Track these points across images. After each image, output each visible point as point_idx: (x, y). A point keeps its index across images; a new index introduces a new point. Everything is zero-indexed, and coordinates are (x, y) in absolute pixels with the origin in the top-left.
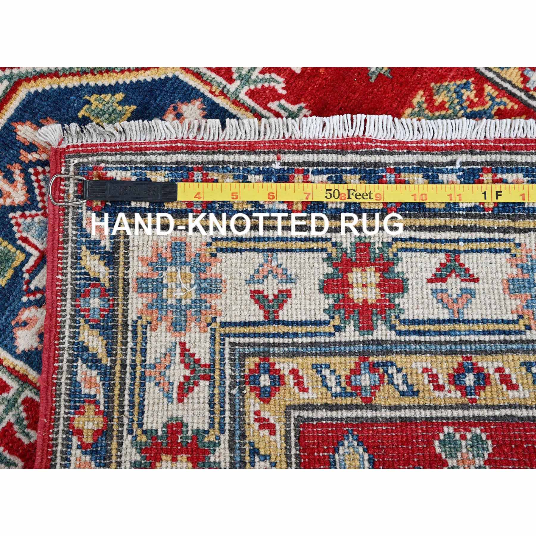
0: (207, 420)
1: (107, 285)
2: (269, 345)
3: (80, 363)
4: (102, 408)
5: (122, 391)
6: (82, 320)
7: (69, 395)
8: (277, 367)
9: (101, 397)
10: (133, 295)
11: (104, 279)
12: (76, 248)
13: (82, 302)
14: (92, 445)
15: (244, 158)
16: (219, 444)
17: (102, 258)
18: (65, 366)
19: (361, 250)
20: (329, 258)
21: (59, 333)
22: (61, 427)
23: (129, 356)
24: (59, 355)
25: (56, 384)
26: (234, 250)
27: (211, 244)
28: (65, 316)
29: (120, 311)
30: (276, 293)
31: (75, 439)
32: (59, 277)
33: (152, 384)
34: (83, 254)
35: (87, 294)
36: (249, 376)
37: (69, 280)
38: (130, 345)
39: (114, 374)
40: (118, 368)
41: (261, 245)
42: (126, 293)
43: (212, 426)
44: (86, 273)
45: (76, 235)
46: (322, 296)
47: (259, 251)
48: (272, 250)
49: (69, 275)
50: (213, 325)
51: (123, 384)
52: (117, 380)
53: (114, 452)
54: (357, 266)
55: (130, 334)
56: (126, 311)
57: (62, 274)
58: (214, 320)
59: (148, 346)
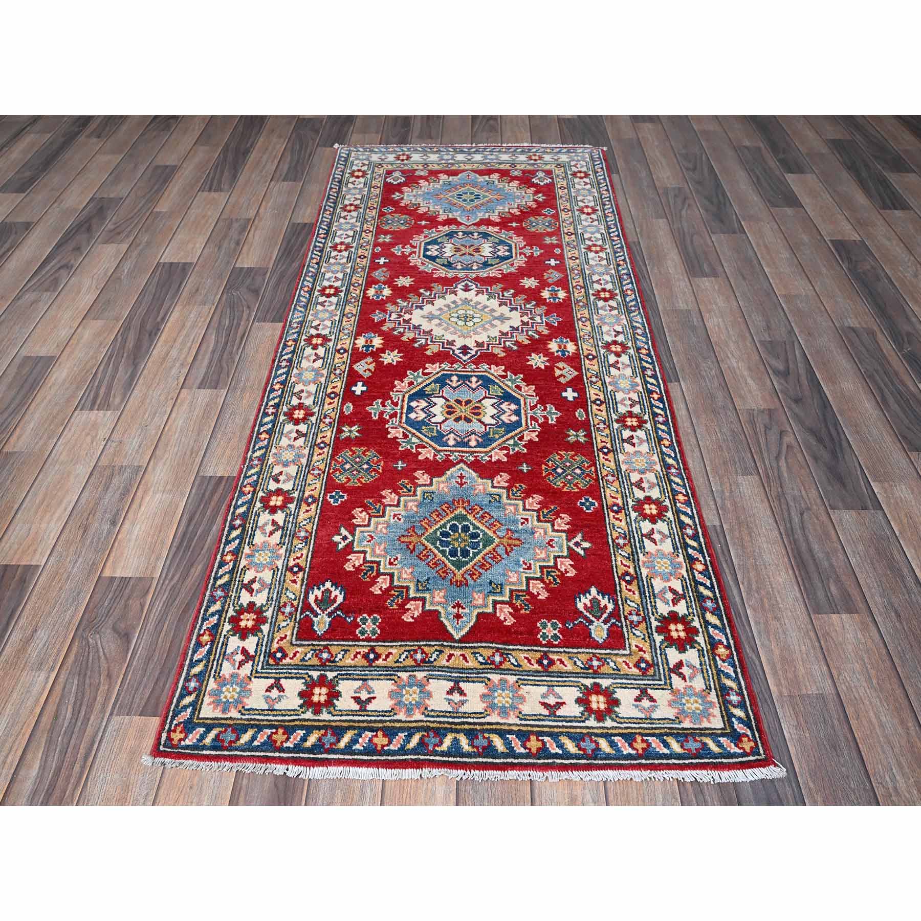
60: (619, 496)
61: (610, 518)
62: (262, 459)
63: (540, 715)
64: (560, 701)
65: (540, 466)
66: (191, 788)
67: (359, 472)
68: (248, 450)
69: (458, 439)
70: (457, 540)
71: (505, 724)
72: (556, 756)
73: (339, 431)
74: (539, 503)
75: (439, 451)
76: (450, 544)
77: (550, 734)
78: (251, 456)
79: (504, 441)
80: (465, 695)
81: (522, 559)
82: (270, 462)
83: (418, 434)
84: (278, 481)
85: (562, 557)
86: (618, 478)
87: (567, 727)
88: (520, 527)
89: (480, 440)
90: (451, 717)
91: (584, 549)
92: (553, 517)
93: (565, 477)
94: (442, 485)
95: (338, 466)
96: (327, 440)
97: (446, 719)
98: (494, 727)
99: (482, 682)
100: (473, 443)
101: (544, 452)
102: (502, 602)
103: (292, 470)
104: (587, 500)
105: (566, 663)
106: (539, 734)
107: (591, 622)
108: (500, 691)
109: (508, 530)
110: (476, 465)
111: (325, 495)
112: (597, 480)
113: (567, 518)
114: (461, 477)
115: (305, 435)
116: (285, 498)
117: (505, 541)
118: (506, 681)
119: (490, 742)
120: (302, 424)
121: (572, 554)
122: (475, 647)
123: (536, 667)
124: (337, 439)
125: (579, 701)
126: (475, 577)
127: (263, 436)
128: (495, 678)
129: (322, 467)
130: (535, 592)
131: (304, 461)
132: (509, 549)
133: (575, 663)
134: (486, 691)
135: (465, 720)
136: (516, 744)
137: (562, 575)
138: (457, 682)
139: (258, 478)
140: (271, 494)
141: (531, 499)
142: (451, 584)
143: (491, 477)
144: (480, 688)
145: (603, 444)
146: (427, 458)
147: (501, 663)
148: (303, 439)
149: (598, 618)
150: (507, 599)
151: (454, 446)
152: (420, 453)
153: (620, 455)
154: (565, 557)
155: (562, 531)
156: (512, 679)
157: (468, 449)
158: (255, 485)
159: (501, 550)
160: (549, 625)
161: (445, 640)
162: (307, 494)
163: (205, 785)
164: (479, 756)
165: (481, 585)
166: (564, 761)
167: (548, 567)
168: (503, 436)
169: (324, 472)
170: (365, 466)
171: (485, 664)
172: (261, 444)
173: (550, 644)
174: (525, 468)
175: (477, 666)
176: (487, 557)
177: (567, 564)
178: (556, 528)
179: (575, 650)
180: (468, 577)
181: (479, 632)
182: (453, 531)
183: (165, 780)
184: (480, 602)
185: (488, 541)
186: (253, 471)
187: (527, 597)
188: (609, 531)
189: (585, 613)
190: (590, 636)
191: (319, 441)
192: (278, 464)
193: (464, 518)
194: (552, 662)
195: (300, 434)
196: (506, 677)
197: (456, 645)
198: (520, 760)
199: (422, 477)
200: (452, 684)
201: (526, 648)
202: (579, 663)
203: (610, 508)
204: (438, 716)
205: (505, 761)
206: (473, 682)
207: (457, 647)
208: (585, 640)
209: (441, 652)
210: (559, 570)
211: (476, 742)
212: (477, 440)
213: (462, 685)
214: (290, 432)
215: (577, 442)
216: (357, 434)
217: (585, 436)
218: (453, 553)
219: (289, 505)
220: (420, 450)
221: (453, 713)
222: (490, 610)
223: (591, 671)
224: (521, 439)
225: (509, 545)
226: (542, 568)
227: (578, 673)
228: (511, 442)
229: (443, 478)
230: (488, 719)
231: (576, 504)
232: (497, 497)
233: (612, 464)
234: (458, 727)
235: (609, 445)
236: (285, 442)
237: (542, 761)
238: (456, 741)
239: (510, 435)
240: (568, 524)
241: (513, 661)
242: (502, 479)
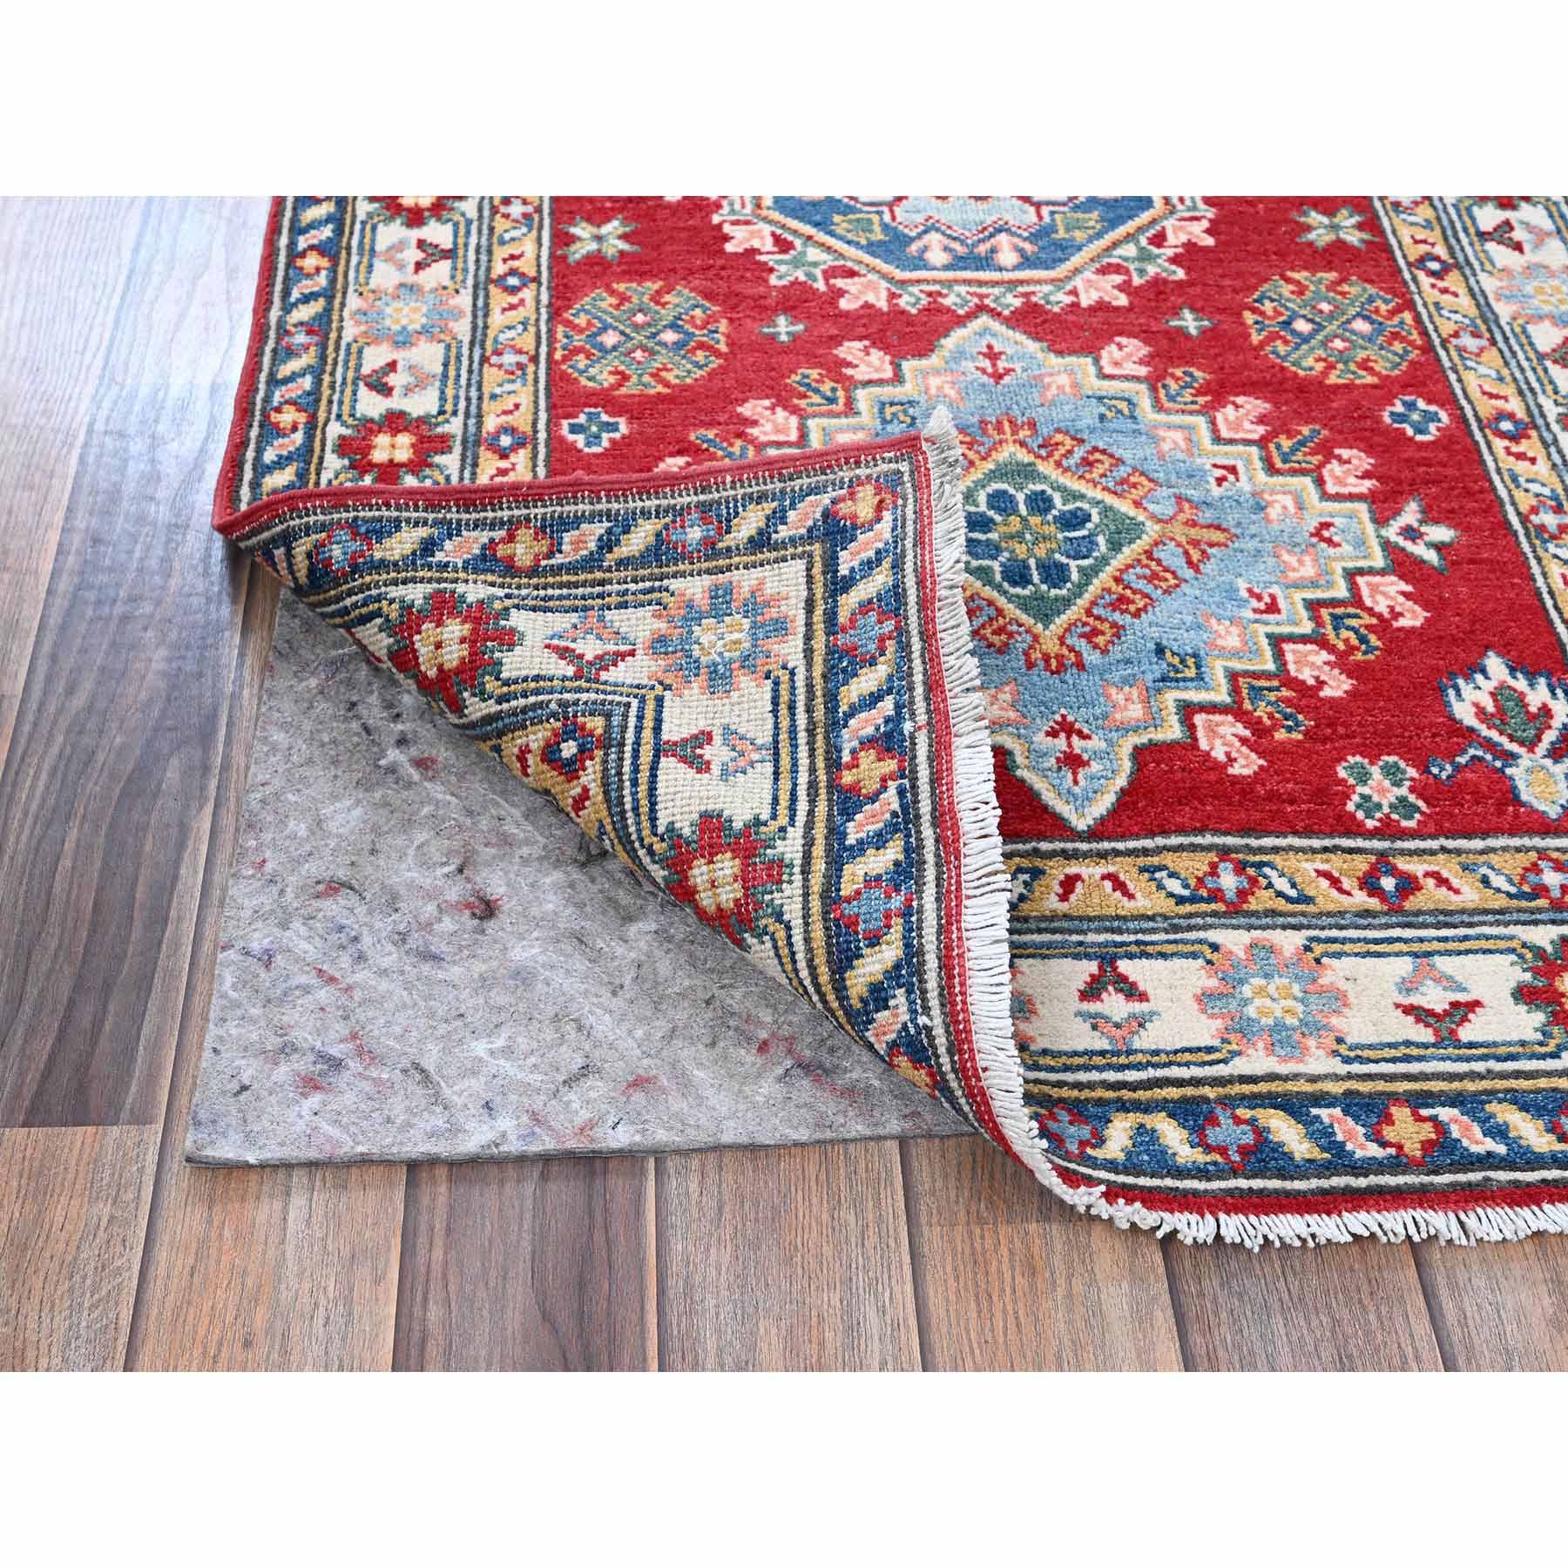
0: (514, 674)
1: (720, 545)
2: (622, 744)
3: (607, 525)
4: (543, 563)
5: (569, 585)
6: (667, 520)
7: (560, 517)
8: (588, 763)
9: (558, 559)
10: (707, 580)
11: (729, 541)
12: (774, 494)
13: (695, 516)
14: (494, 555)
15: (918, 678)
16: (484, 700)
17: (760, 532)
18: (603, 506)
19: (770, 868)
20: (757, 822)
21: (648, 492)
22: (516, 512)
23: (616, 587)
24: (617, 497)
25: (575, 497)
26: (775, 702)
27: (784, 667)
28: (673, 497)
29: (681, 567)
30: (706, 758)
31: (503, 533)
32: (729, 479)
33: (574, 620)
34: (765, 505)
35: (705, 520)
36: (575, 723)
37: (725, 494)
38: (632, 587)
39: (591, 572)
40: (599, 575)
41: (783, 736)
42: (709, 572)
43: (506, 683)
44: (737, 514)
45: (793, 490)
46: (695, 816)
47: (776, 735)
48: (776, 754)
49: (732, 493)
50: (659, 688)
51: (576, 585)
52: (582, 577)
53: (482, 577)
54: (745, 866)
55: (648, 584)
56: (683, 575)
57: (733, 482)
58: (668, 687)
59: (631, 610)
60: (1510, 390)
61: (1496, 454)
62: (320, 328)
63: (1408, 1044)
64: (1461, 997)
65: (1239, 315)
66: (247, 1344)
67: (652, 353)
68: (269, 302)
69: (956, 246)
70: (1019, 536)
71: (1296, 1077)
72: (1487, 1161)
73: (563, 239)
74: (1261, 420)
75: (903, 282)
76: (998, 549)
77: (1456, 1100)
78: (281, 323)
79: (1108, 250)
80: (1143, 997)
81: (1242, 585)
82: (348, 336)
83: (822, 237)
84: (386, 391)
85: (1371, 571)
86: (1493, 342)
87: (1503, 1076)
88: (1216, 491)
89: (1027, 246)
90: (1110, 1067)
91: (1439, 547)
92: (1316, 459)
93: (1324, 344)
94: (934, 382)
95: (578, 340)
96: (526, 266)
97: (1095, 1076)
98: (1263, 1087)
99: (1194, 956)
100: (1008, 257)
101: (1239, 275)
102: (1212, 708)
103: (429, 355)
104: (1411, 406)
105: (1455, 882)
106: (1417, 1101)
107: (1510, 757)
108: (1258, 981)
109: (1179, 499)
110: (1031, 319)
111: (552, 424)
112: (1428, 348)
113: (1361, 460)
114: (992, 355)
115: (449, 254)
116: (422, 439)
117: (1179, 532)
118: (1272, 949)
119: (1260, 1133)
120: (433, 223)
121: (1402, 564)
122: (1145, 852)
123: (1361, 899)
124: (557, 260)
125: (1524, 994)
126: (1100, 640)
127: (311, 261)
128: (1234, 940)
129: (528, 342)
130: (1307, 676)
131: (462, 329)
132: (1195, 555)
133: (1485, 881)
134: (1213, 983)
135: (1160, 1073)
136: (1350, 1135)
137: (1383, 625)
138: (1107, 960)
139: (318, 382)
140: (369, 428)
141: (1230, 409)
142: (1030, 665)
143: (1091, 349)
144: (1191, 976)
145: (1423, 248)
146: (867, 306)
147: (1243, 894)
148: (444, 266)
149: (1531, 746)
150: (1222, 696)
151: (946, 268)
152: (841, 293)
153: (1482, 276)
154: (1382, 572)
155: (1351, 497)
156: (1290, 942)
157: (996, 276)
158: (310, 404)
159: (1171, 556)
160: (1375, 771)
161: (1042, 837)
162: (491, 424)
163: (295, 1331)
164: (1235, 1172)
165: (1128, 662)
166: (1519, 1176)
167: (1334, 603)
168: (1099, 235)
169: (535, 359)
170: (670, 337)
171: (1193, 900)
172: (306, 286)
173: (1388, 829)
174: (1189, 322)
175: (1166, 905)
176: (1130, 577)
177: (1392, 590)
178: (1331, 488)
179: (1478, 844)
180: (1082, 645)
181: (1152, 803)
182: (1000, 510)
183: (150, 1325)
184: (1136, 711)
185: (1123, 531)
186: (294, 365)
187: (1285, 693)
188: (1503, 493)
189: (1485, 731)
190: (1517, 802)
191: (499, 269)
192: (376, 341)
193: (1026, 472)
194: (1409, 885)
195: (431, 253)
196: (1268, 934)
197: (1084, 846)
198: (1373, 1180)
199: (864, 360)
200: (1093, 967)
201: (1316, 843)
202: (1498, 881)
203: (1490, 424)
204: (1067, 1068)
205: (1325, 1183)
206: (1163, 956)
207: (1086, 855)
208: (1501, 812)
209: (1037, 873)
210: (1370, 611)
211: (1214, 1135)
212: (1021, 251)
213: (1124, 966)
214: (400, 246)
215: (1340, 245)
216: (624, 246)
217: (1360, 227)
218: (1017, 574)
219: (438, 459)
220: (839, 283)
221: (1117, 1054)
222: (1173, 731)
223: (1542, 902)
224: (1159, 240)
225: (1195, 543)
226: (1313, 606)
227: (1501, 912)
228: (1130, 250)
229: (934, 360)
230: (1239, 1066)
231: (1378, 420)
232: (1123, 406)
233: (1465, 301)
234: (1141, 1095)
235: (1440, 250)
236: (384, 276)
237: (1446, 1178)
238: (1144, 1137)
239: (1121, 231)
240: (1366, 475)
241: (1282, 884)
242: (1126, 354)
